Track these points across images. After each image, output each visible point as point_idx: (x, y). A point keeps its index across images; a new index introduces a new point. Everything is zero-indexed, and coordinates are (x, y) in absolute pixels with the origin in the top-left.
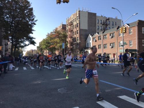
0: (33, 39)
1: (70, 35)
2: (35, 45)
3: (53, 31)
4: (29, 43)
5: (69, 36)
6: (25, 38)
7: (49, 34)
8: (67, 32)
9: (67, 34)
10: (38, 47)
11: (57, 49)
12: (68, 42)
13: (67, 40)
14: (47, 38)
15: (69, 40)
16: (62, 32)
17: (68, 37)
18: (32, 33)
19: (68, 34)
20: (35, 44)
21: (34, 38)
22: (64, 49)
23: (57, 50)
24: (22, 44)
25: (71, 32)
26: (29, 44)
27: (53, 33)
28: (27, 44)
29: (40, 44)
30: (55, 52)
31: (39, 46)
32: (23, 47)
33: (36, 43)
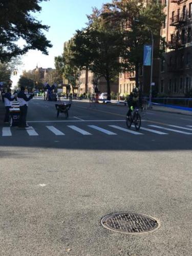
0: (42, 31)
1: (176, 14)
2: (47, 53)
3: (111, 2)
4: (27, 45)
5: (173, 20)
6: (13, 26)
7: (96, 11)
8: (163, 4)
9: (165, 11)
10: (58, 60)
11: (126, 65)
12: (164, 43)
13: (164, 35)
14: (91, 26)
15: (172, 36)
16: (145, 5)
17: (168, 21)
18: (39, 9)
19: (166, 13)
20: (48, 49)
21: (44, 27)
22: (149, 67)
23: (124, 71)
24: (5, 49)
25: (179, 3)
26: (29, 48)
27: (112, 8)
28: (22, 48)
29: (65, 49)
30: (118, 79)
31: (62, 56)
32: (6, 57)
33: (50, 46)
